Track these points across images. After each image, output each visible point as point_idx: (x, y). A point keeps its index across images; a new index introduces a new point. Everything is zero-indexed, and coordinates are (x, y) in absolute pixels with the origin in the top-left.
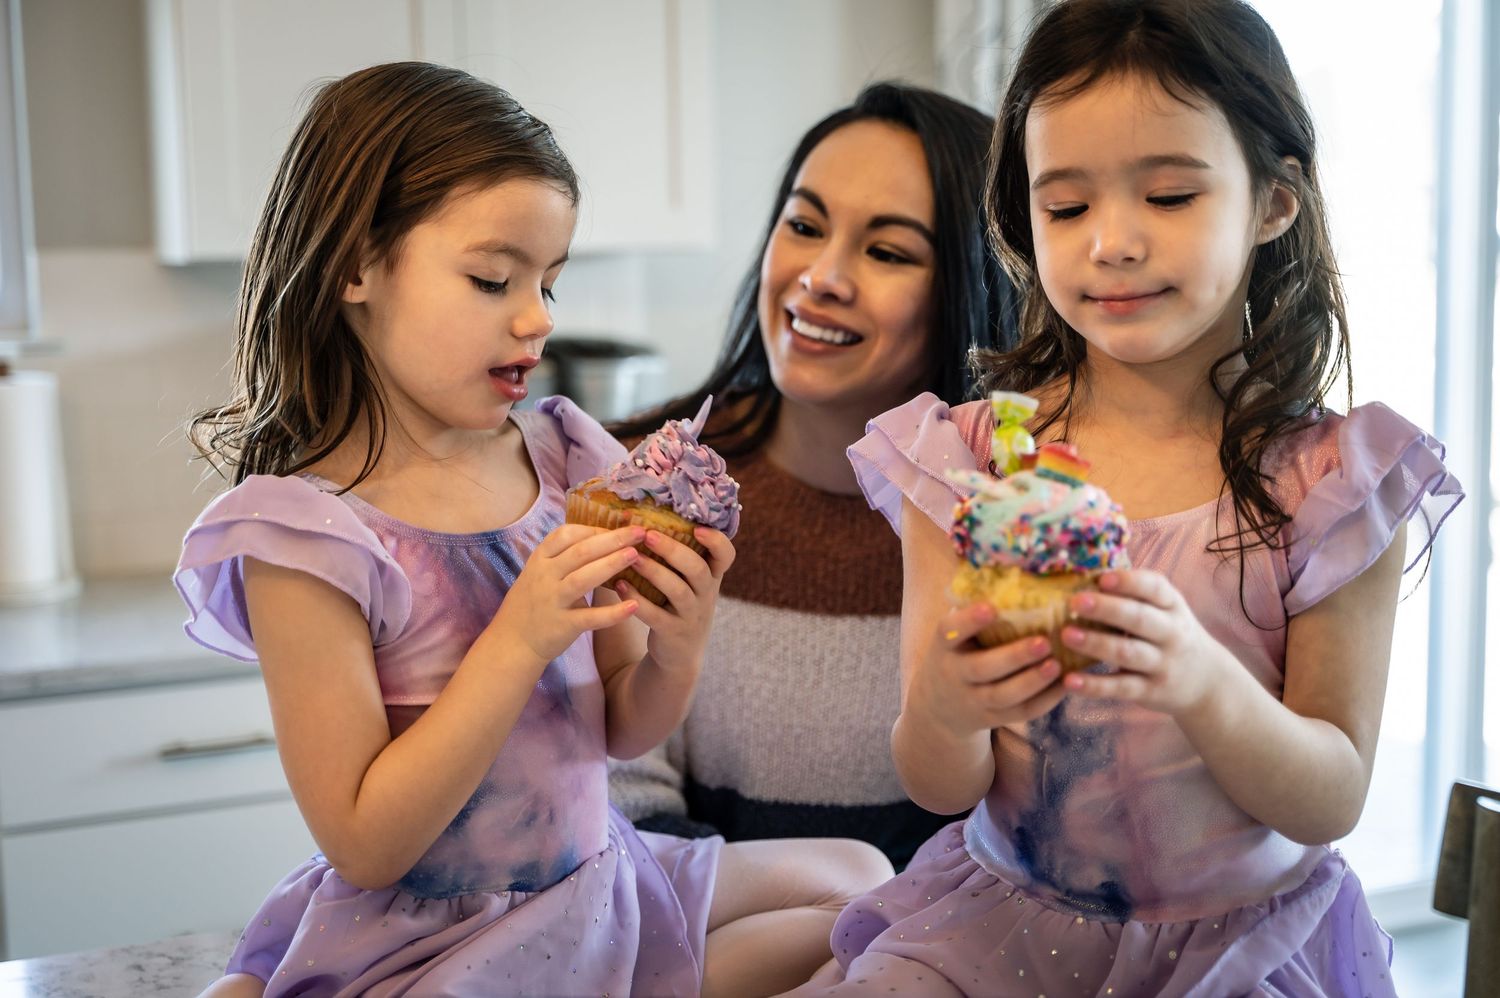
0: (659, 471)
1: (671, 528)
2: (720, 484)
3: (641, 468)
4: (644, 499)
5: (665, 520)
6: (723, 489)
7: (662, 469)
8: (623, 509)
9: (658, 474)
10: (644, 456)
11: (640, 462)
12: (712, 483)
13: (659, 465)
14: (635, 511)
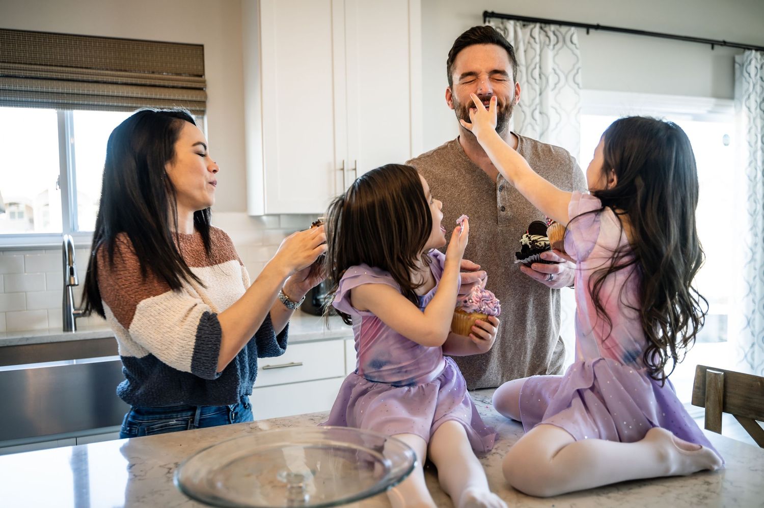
2: (494, 302)
5: (480, 316)
7: (477, 302)
9: (476, 304)
10: (471, 299)
11: (471, 301)
12: (492, 302)
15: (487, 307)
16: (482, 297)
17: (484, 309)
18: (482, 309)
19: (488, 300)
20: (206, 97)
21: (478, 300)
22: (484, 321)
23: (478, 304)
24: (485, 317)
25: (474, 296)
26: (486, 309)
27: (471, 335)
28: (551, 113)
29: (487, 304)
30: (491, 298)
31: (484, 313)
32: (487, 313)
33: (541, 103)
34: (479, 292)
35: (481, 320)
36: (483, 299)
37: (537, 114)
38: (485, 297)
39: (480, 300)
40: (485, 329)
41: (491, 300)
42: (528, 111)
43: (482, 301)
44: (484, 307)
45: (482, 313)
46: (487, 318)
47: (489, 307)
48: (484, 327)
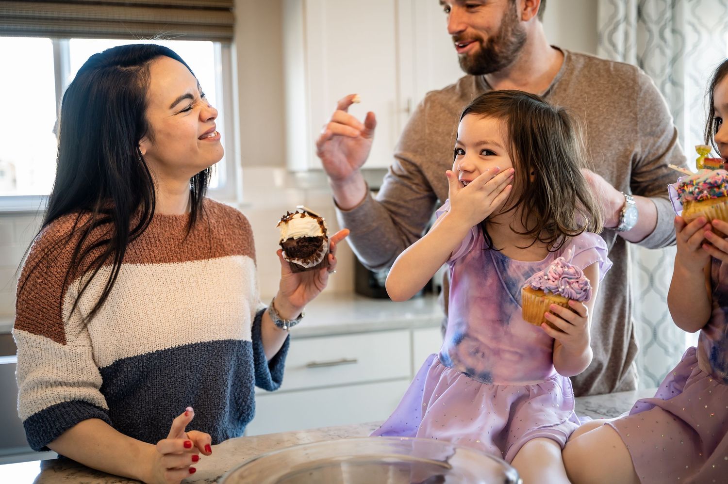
0: (554, 280)
1: (561, 302)
2: (580, 282)
3: (547, 280)
4: (549, 293)
5: (558, 300)
6: (582, 284)
7: (556, 279)
8: (541, 296)
9: (553, 282)
10: (547, 275)
11: (546, 277)
12: (578, 282)
13: (554, 278)
14: (546, 297)
15: (568, 287)
16: (563, 274)
17: (563, 290)
18: (560, 290)
19: (571, 279)
20: (233, 18)
21: (557, 276)
22: (562, 306)
23: (556, 282)
24: (564, 301)
25: (552, 271)
26: (566, 290)
27: (544, 324)
28: (688, 30)
29: (569, 283)
30: (577, 276)
31: (562, 295)
32: (567, 296)
33: (673, 18)
34: (559, 266)
35: (558, 304)
36: (563, 276)
37: (668, 34)
38: (567, 274)
39: (560, 277)
40: (563, 317)
41: (577, 278)
42: (655, 29)
43: (563, 278)
44: (563, 287)
45: (560, 295)
46: (567, 303)
47: (572, 288)
48: (562, 315)
